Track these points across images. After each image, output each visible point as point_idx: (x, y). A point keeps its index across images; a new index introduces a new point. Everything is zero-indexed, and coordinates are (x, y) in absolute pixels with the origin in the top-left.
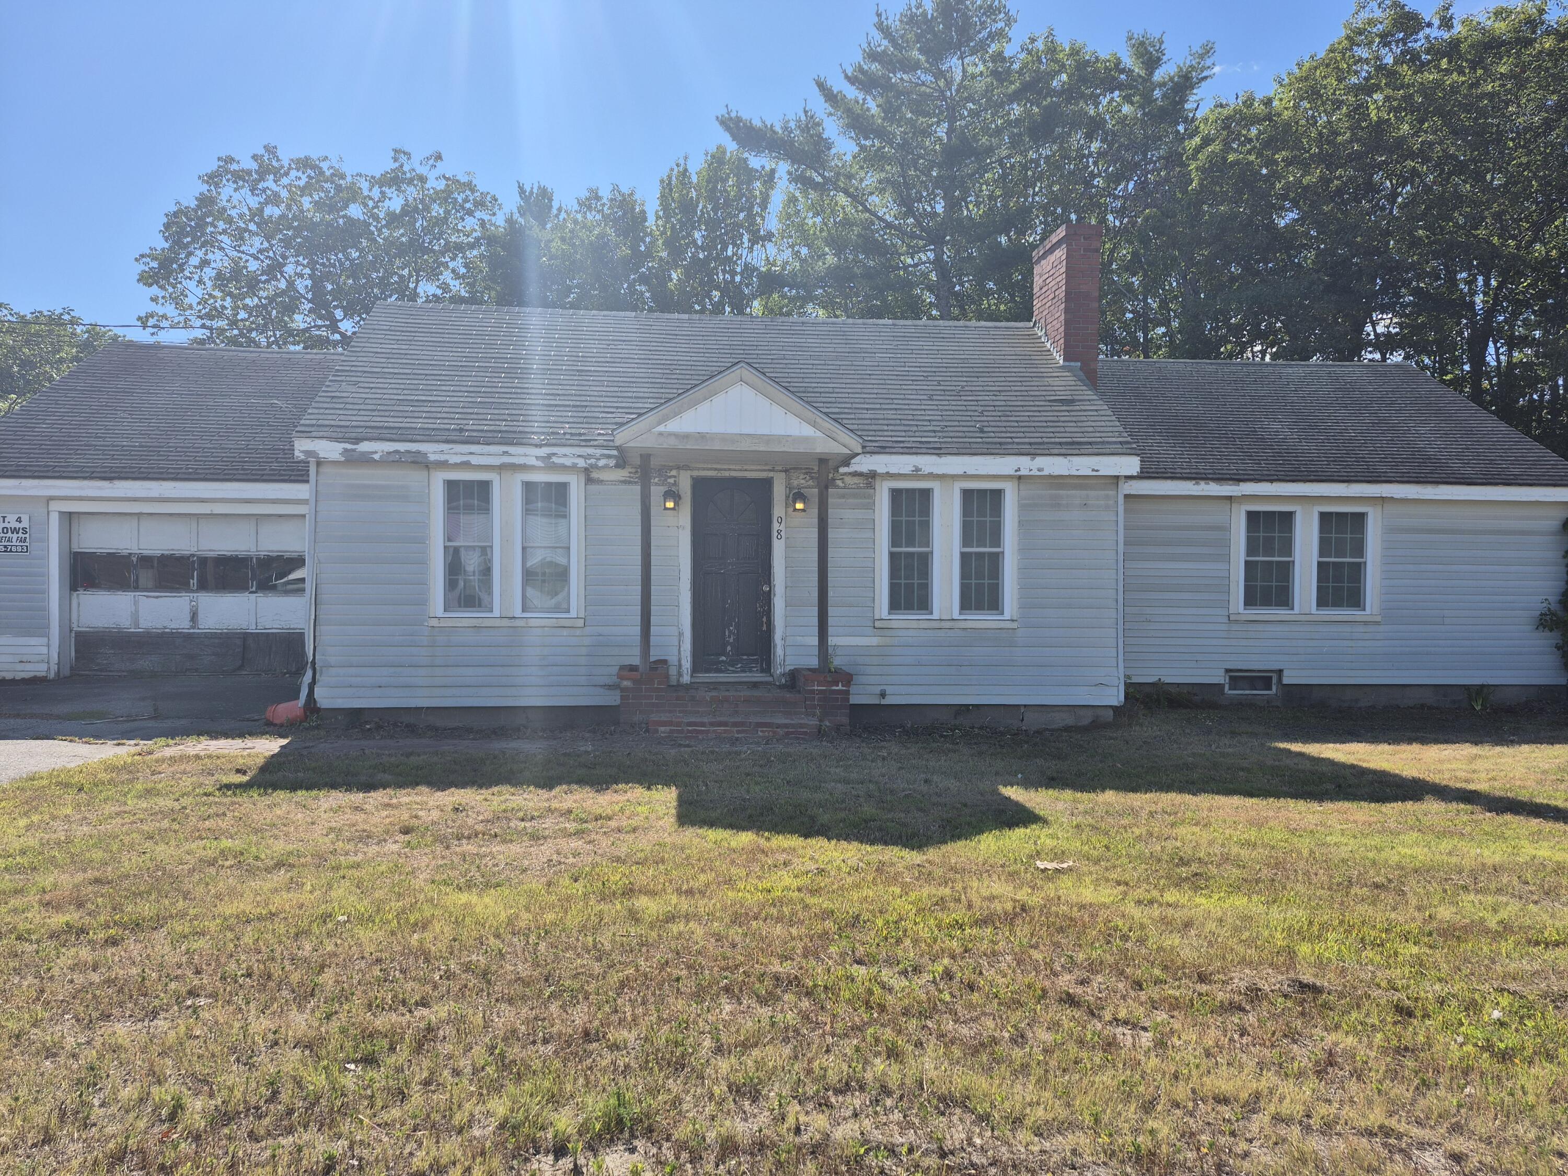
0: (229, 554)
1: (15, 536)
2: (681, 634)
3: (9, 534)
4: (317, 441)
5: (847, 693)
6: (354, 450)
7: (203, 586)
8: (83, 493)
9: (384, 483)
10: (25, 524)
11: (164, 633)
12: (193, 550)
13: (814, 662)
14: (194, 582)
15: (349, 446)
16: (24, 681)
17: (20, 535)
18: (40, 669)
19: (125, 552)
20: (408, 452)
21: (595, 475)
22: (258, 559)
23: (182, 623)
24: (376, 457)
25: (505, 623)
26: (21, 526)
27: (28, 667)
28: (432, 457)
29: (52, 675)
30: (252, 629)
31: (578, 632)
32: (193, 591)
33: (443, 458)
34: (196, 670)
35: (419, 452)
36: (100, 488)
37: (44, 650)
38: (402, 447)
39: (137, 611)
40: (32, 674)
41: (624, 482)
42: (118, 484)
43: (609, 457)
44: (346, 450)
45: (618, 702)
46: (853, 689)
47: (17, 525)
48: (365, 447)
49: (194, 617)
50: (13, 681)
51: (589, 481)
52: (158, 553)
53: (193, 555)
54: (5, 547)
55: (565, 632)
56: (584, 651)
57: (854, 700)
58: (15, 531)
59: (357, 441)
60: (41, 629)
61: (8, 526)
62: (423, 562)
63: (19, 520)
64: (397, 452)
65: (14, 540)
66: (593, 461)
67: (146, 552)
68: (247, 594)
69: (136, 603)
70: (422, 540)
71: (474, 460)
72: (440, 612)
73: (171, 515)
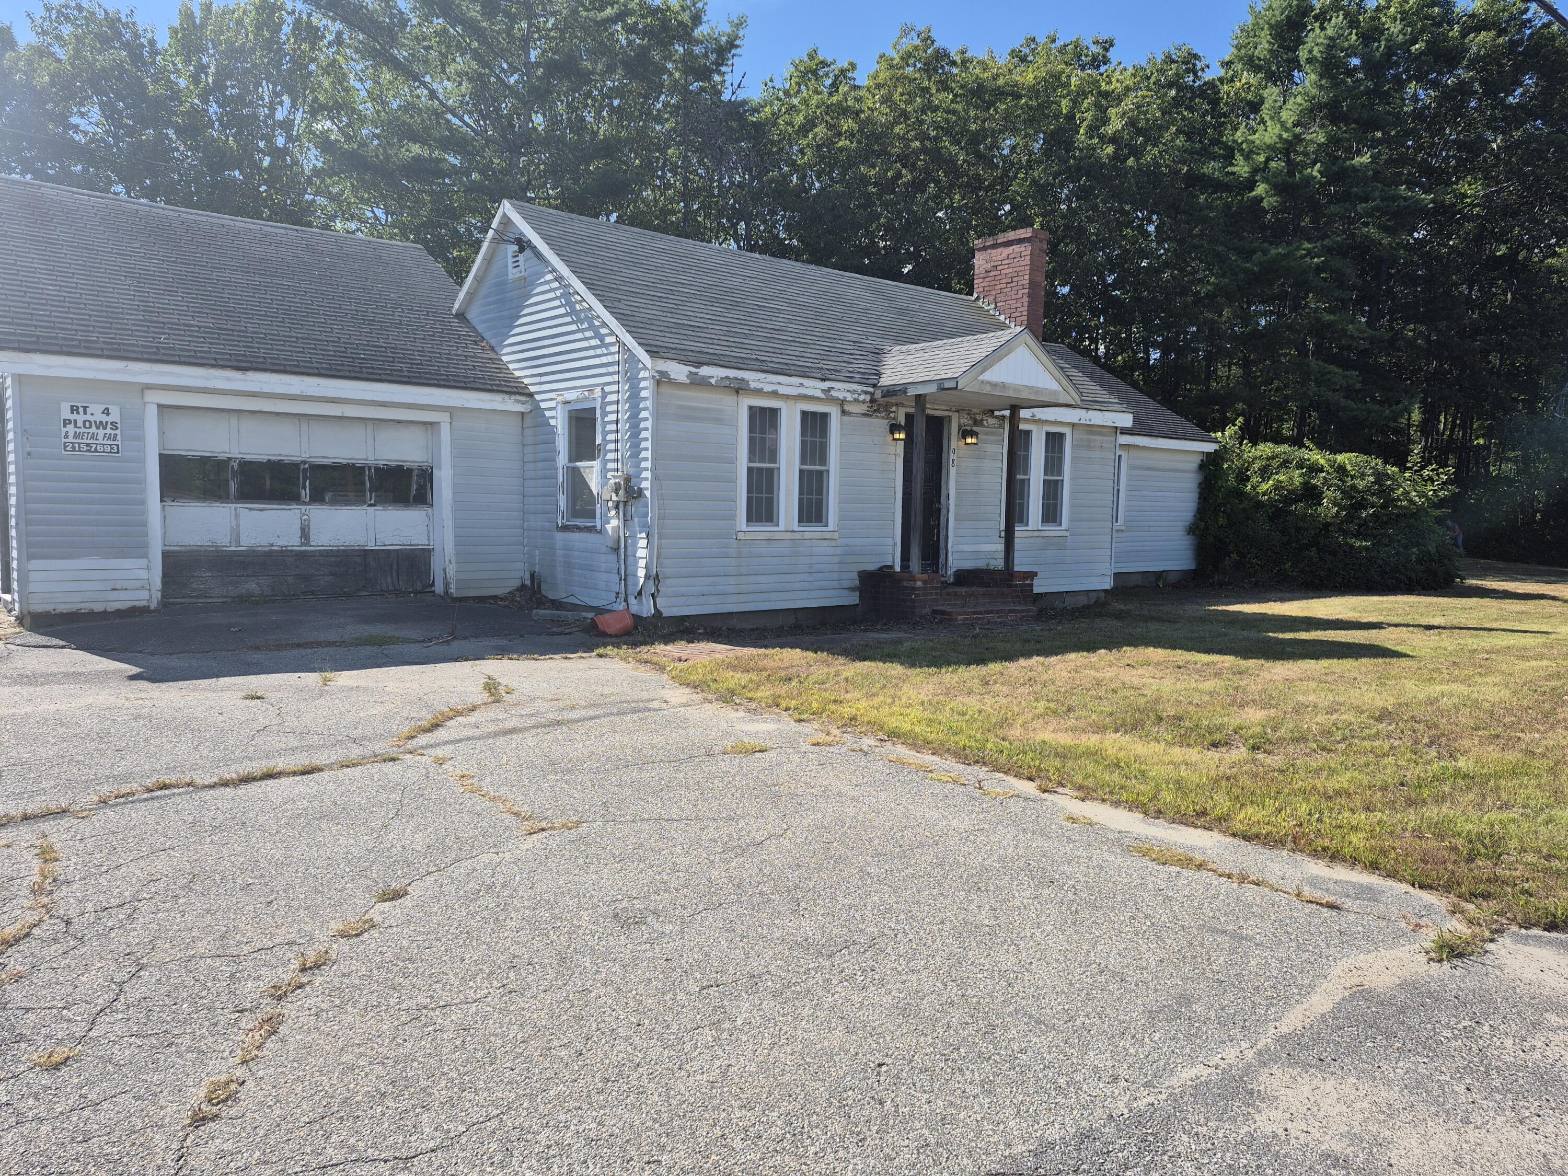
0: (345, 462)
1: (101, 432)
2: (895, 544)
3: (93, 430)
4: (669, 362)
5: (1032, 585)
6: (696, 374)
7: (317, 497)
8: (210, 384)
9: (706, 406)
10: (115, 416)
11: (271, 551)
12: (304, 456)
13: (999, 563)
14: (305, 494)
15: (693, 370)
16: (119, 613)
17: (108, 431)
18: (140, 598)
19: (224, 456)
20: (735, 378)
21: (846, 408)
22: (377, 469)
23: (292, 541)
24: (713, 381)
25: (789, 536)
26: (110, 419)
27: (123, 595)
28: (753, 385)
29: (153, 605)
30: (371, 546)
31: (833, 543)
32: (305, 503)
33: (759, 386)
34: (313, 593)
35: (743, 380)
36: (228, 379)
37: (144, 574)
38: (732, 373)
39: (238, 526)
40: (128, 604)
41: (864, 415)
42: (253, 376)
43: (866, 393)
44: (691, 373)
45: (857, 602)
46: (1036, 582)
47: (104, 418)
48: (705, 371)
49: (305, 533)
50: (104, 614)
51: (844, 412)
52: (264, 458)
53: (304, 462)
54: (88, 445)
55: (826, 543)
56: (836, 559)
57: (1036, 590)
58: (101, 425)
59: (699, 364)
60: (140, 550)
61: (92, 419)
62: (734, 481)
63: (106, 412)
64: (727, 378)
65: (100, 437)
66: (856, 396)
67: (248, 457)
68: (365, 507)
69: (237, 516)
70: (732, 461)
71: (782, 390)
72: (744, 528)
73: (278, 414)
